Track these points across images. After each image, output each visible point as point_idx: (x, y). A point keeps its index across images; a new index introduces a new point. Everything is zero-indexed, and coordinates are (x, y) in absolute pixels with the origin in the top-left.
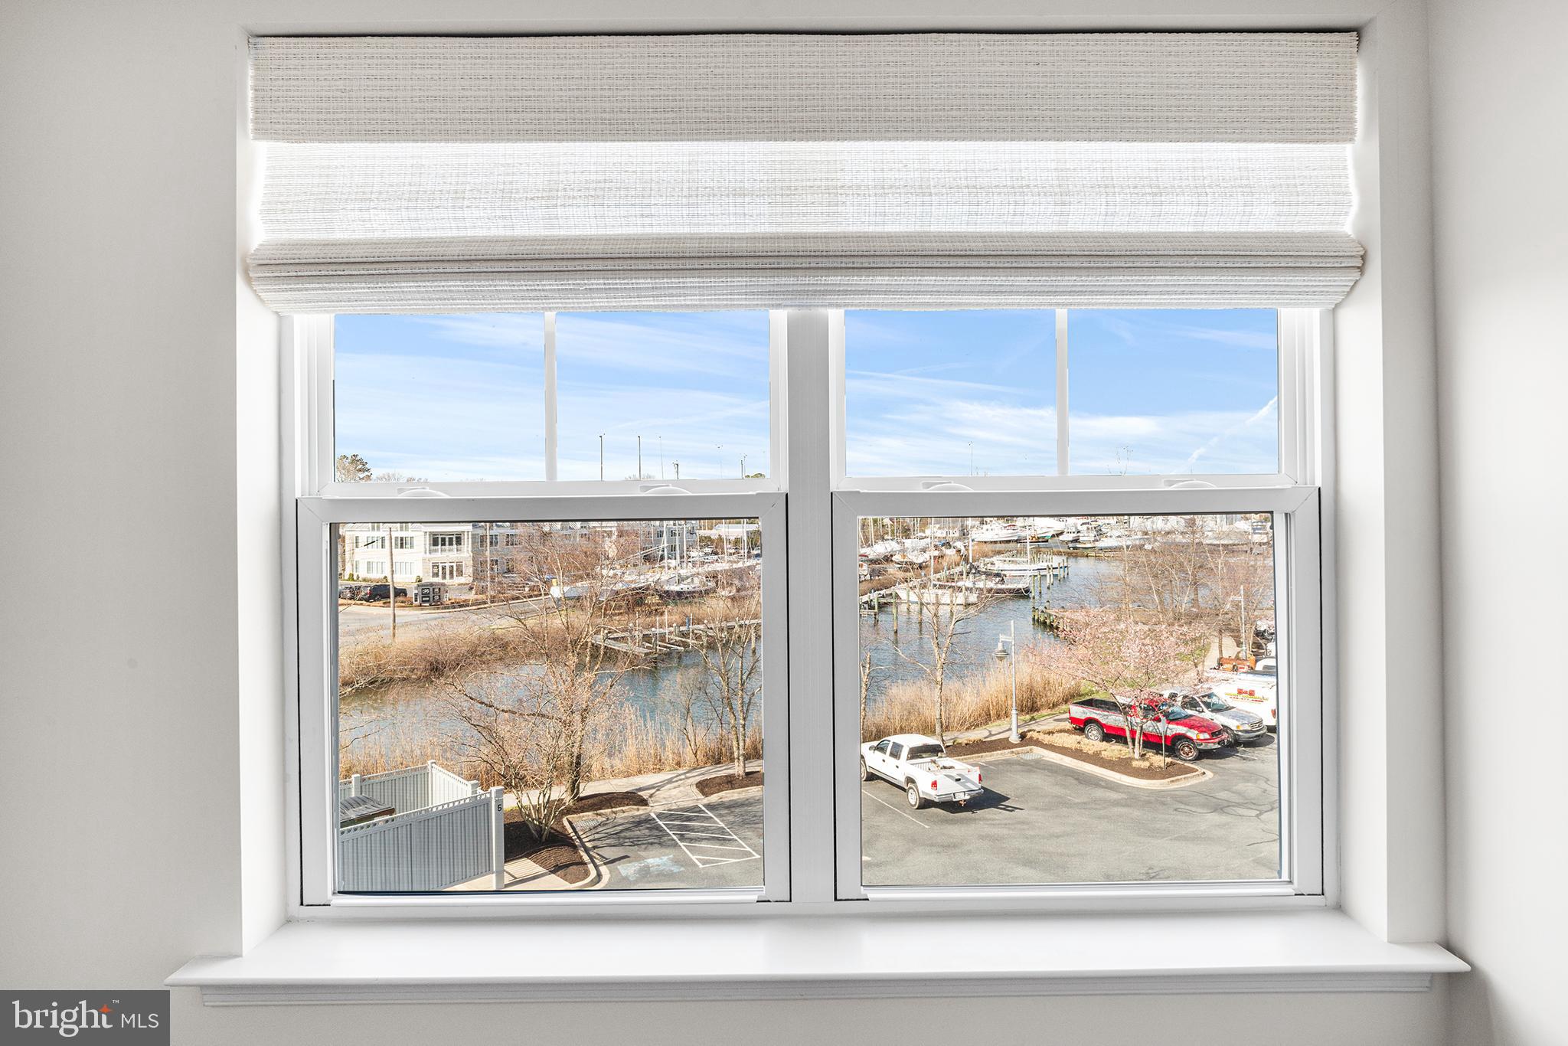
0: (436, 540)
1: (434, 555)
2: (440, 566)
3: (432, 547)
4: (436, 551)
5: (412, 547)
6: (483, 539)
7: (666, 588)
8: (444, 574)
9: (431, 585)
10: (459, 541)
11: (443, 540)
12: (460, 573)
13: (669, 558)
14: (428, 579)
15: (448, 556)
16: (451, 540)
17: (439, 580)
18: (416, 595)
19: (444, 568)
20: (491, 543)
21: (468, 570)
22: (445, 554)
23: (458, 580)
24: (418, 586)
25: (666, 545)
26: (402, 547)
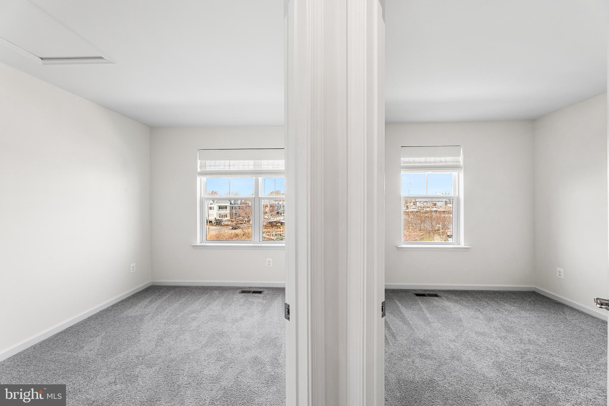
0: (220, 208)
1: (219, 212)
2: (221, 215)
3: (219, 210)
4: (220, 211)
5: (213, 209)
6: (233, 207)
7: (282, 221)
8: (222, 217)
9: (219, 220)
10: (226, 208)
11: (222, 208)
12: (226, 217)
13: (283, 213)
14: (218, 218)
15: (223, 212)
16: (224, 208)
17: (221, 218)
18: (215, 222)
19: (222, 215)
20: (235, 209)
21: (228, 215)
22: (222, 212)
23: (226, 219)
24: (215, 220)
25: (282, 209)
26: (211, 209)
